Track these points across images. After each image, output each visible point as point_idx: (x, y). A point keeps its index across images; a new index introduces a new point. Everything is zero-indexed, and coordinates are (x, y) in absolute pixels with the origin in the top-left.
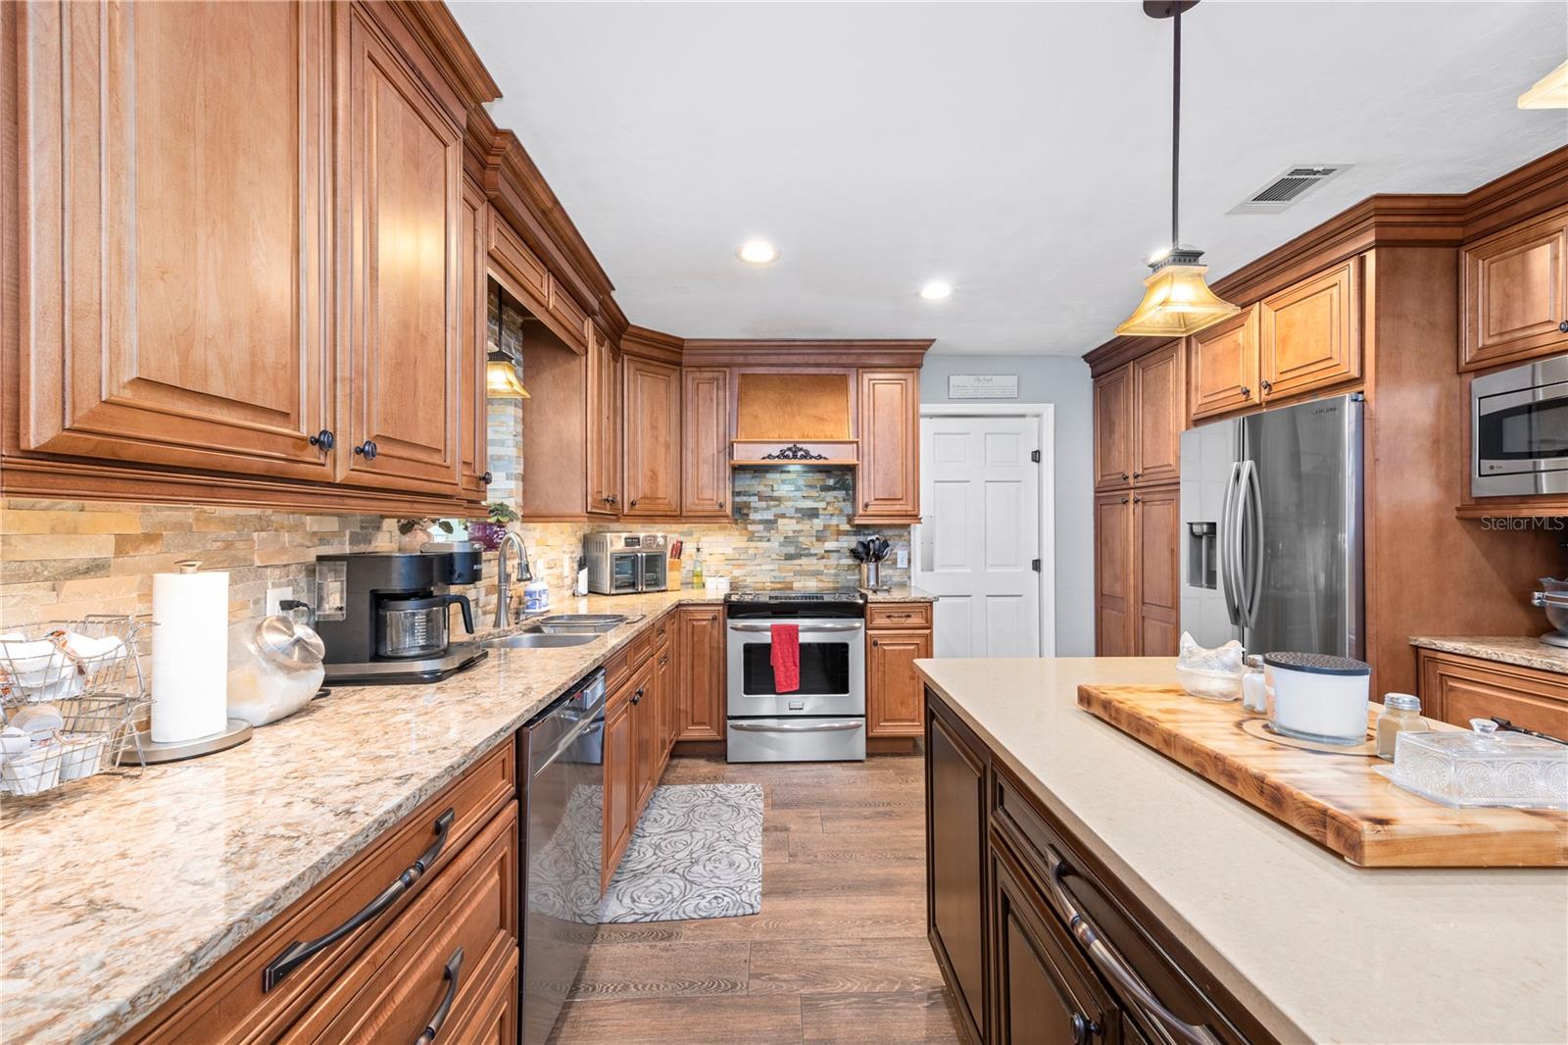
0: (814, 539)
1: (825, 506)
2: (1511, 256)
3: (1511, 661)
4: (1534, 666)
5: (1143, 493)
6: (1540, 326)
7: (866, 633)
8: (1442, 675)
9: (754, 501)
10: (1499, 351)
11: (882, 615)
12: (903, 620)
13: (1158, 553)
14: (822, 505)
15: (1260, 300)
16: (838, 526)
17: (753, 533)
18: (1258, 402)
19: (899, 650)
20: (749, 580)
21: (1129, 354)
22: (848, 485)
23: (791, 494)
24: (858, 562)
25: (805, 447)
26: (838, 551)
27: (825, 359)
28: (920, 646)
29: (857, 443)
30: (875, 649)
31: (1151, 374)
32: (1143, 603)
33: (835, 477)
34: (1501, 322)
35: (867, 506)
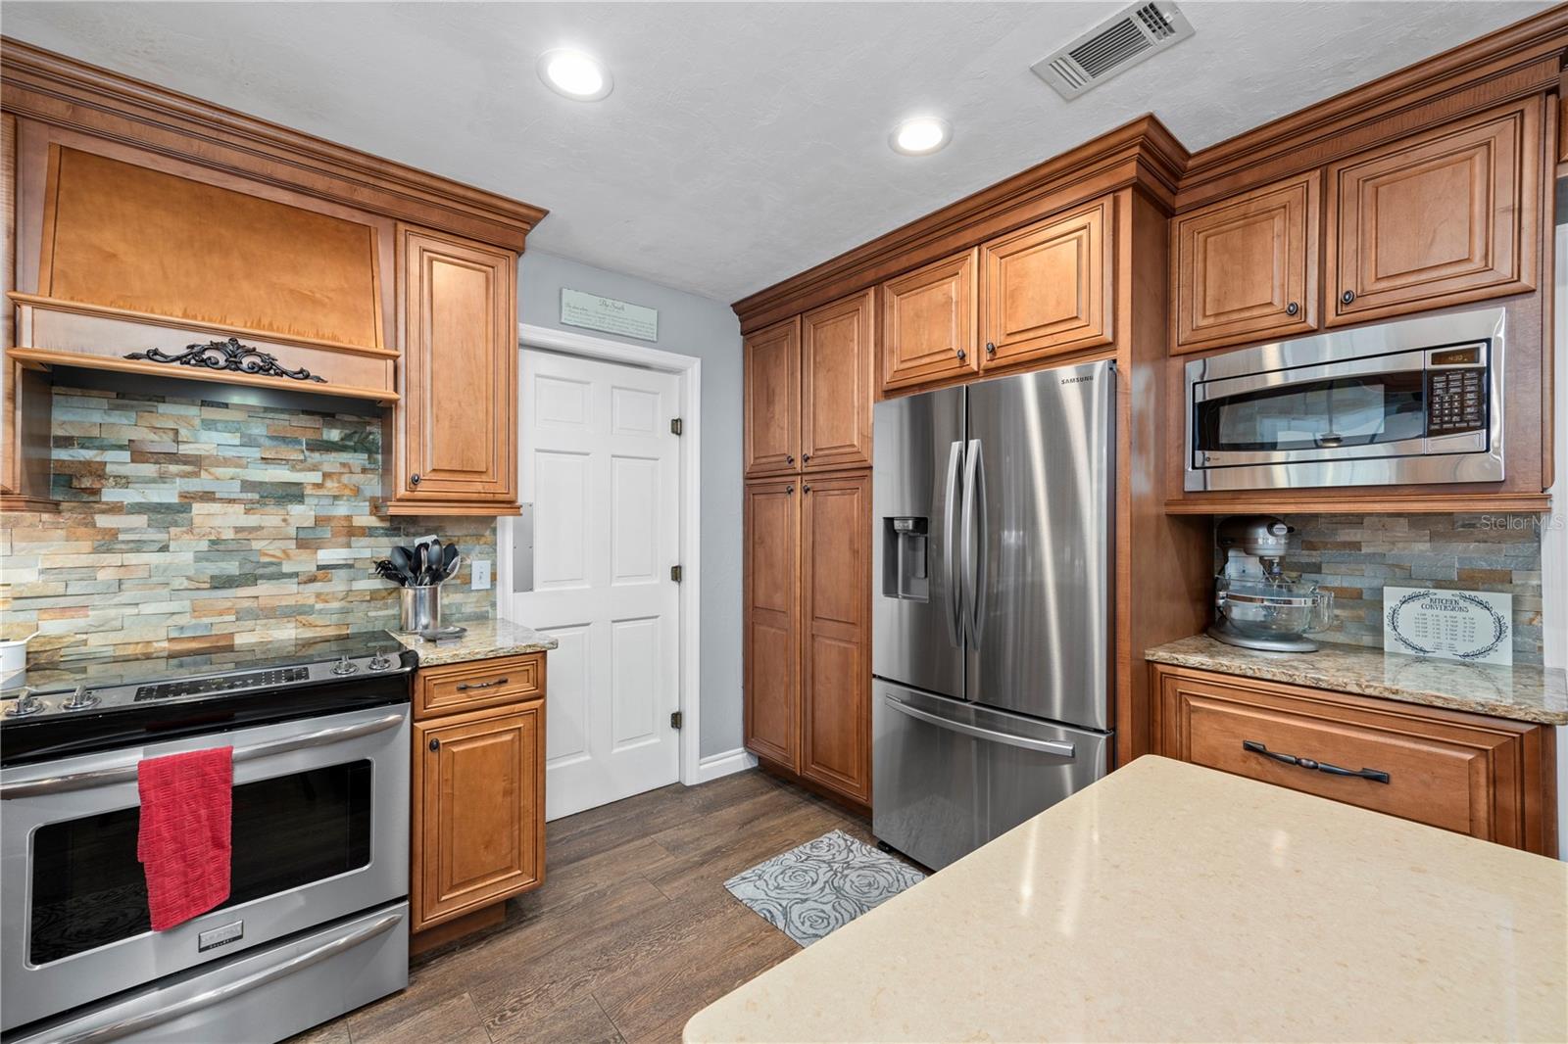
0: (292, 544)
1: (319, 480)
2: (1231, 230)
3: (1269, 677)
4: (1296, 682)
5: (814, 481)
6: (1258, 308)
7: (412, 727)
8: (1181, 693)
9: (117, 461)
10: (1214, 333)
11: (448, 688)
12: (492, 690)
13: (838, 553)
14: (315, 477)
15: (979, 245)
16: (349, 518)
17: (113, 534)
18: (976, 369)
19: (484, 748)
20: (96, 643)
21: (795, 306)
22: (373, 442)
23: (230, 453)
24: (392, 584)
25: (262, 347)
26: (350, 566)
27: (320, 183)
28: (524, 733)
29: (395, 358)
30: (432, 756)
31: (828, 332)
32: (814, 618)
33: (343, 425)
34: (1218, 301)
35: (415, 481)
